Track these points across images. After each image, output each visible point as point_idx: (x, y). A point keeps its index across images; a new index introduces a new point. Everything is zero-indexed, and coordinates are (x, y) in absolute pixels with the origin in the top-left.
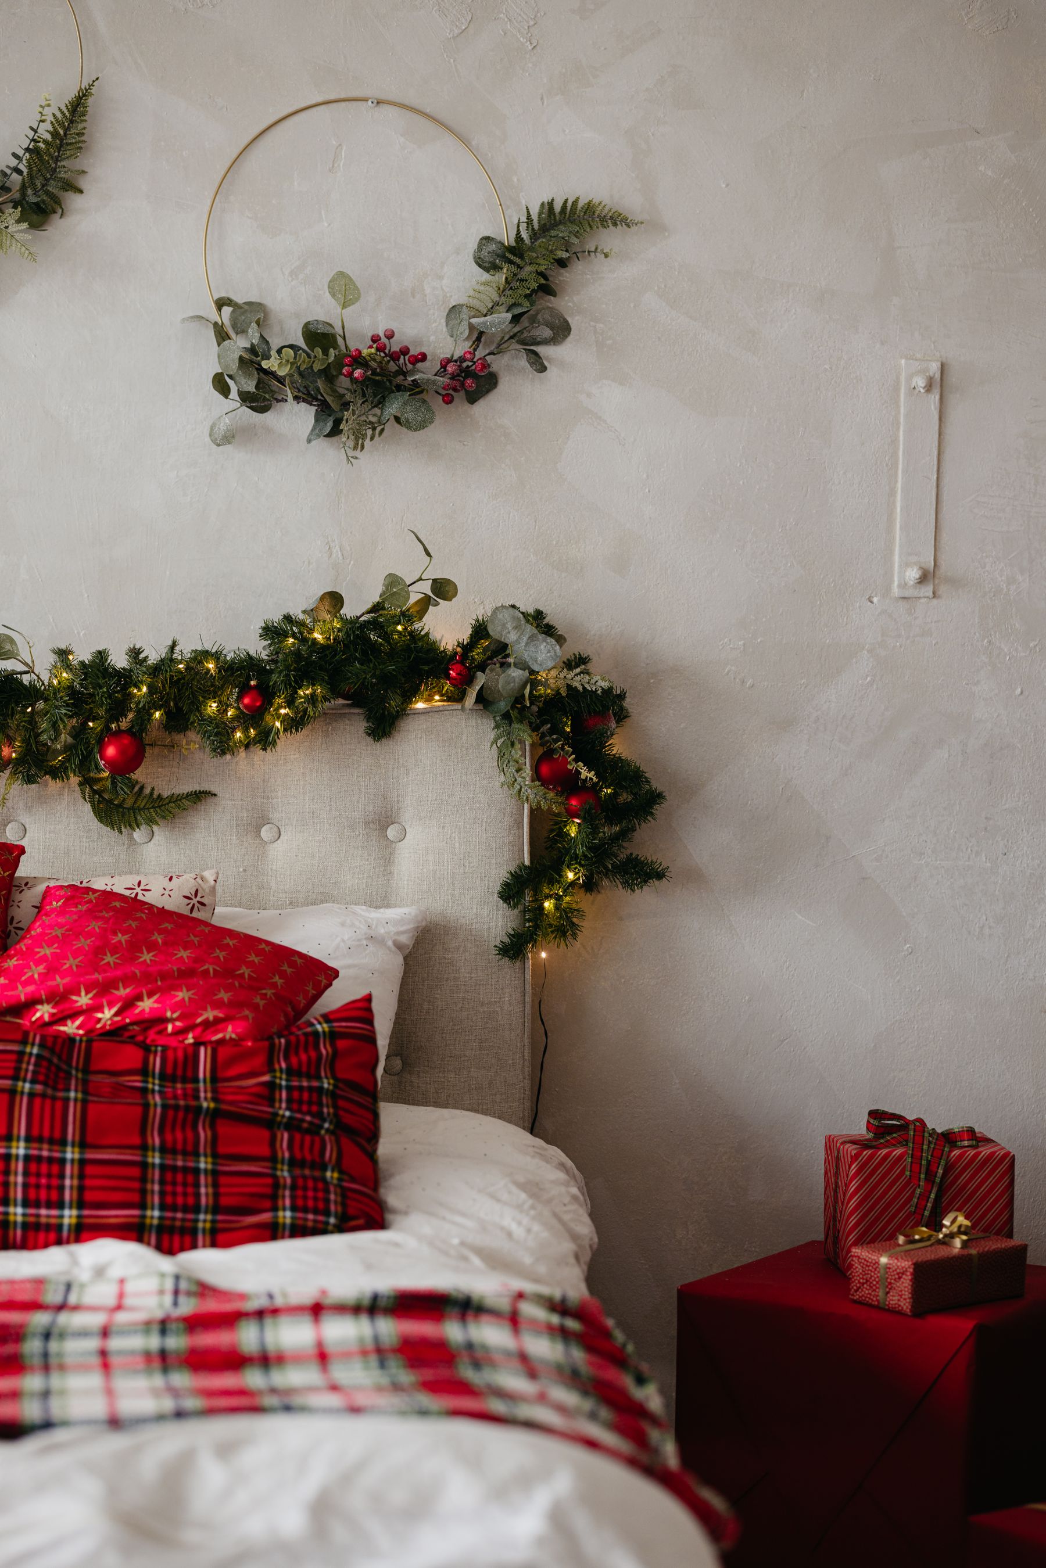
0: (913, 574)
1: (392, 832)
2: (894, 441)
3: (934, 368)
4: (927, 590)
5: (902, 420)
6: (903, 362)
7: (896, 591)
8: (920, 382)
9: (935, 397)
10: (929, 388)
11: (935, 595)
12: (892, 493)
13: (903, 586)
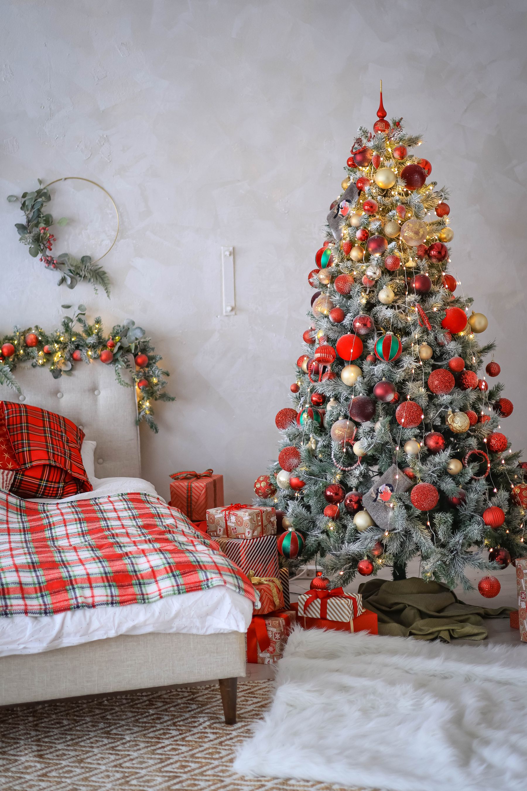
0: (229, 308)
1: (96, 393)
2: (221, 270)
3: (231, 249)
4: (233, 313)
5: (223, 264)
6: (222, 248)
7: (224, 314)
8: (228, 253)
9: (232, 257)
10: (230, 255)
11: (236, 314)
12: (221, 286)
13: (226, 312)
